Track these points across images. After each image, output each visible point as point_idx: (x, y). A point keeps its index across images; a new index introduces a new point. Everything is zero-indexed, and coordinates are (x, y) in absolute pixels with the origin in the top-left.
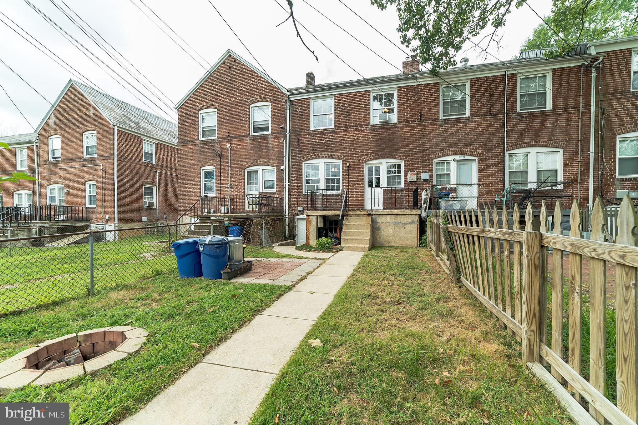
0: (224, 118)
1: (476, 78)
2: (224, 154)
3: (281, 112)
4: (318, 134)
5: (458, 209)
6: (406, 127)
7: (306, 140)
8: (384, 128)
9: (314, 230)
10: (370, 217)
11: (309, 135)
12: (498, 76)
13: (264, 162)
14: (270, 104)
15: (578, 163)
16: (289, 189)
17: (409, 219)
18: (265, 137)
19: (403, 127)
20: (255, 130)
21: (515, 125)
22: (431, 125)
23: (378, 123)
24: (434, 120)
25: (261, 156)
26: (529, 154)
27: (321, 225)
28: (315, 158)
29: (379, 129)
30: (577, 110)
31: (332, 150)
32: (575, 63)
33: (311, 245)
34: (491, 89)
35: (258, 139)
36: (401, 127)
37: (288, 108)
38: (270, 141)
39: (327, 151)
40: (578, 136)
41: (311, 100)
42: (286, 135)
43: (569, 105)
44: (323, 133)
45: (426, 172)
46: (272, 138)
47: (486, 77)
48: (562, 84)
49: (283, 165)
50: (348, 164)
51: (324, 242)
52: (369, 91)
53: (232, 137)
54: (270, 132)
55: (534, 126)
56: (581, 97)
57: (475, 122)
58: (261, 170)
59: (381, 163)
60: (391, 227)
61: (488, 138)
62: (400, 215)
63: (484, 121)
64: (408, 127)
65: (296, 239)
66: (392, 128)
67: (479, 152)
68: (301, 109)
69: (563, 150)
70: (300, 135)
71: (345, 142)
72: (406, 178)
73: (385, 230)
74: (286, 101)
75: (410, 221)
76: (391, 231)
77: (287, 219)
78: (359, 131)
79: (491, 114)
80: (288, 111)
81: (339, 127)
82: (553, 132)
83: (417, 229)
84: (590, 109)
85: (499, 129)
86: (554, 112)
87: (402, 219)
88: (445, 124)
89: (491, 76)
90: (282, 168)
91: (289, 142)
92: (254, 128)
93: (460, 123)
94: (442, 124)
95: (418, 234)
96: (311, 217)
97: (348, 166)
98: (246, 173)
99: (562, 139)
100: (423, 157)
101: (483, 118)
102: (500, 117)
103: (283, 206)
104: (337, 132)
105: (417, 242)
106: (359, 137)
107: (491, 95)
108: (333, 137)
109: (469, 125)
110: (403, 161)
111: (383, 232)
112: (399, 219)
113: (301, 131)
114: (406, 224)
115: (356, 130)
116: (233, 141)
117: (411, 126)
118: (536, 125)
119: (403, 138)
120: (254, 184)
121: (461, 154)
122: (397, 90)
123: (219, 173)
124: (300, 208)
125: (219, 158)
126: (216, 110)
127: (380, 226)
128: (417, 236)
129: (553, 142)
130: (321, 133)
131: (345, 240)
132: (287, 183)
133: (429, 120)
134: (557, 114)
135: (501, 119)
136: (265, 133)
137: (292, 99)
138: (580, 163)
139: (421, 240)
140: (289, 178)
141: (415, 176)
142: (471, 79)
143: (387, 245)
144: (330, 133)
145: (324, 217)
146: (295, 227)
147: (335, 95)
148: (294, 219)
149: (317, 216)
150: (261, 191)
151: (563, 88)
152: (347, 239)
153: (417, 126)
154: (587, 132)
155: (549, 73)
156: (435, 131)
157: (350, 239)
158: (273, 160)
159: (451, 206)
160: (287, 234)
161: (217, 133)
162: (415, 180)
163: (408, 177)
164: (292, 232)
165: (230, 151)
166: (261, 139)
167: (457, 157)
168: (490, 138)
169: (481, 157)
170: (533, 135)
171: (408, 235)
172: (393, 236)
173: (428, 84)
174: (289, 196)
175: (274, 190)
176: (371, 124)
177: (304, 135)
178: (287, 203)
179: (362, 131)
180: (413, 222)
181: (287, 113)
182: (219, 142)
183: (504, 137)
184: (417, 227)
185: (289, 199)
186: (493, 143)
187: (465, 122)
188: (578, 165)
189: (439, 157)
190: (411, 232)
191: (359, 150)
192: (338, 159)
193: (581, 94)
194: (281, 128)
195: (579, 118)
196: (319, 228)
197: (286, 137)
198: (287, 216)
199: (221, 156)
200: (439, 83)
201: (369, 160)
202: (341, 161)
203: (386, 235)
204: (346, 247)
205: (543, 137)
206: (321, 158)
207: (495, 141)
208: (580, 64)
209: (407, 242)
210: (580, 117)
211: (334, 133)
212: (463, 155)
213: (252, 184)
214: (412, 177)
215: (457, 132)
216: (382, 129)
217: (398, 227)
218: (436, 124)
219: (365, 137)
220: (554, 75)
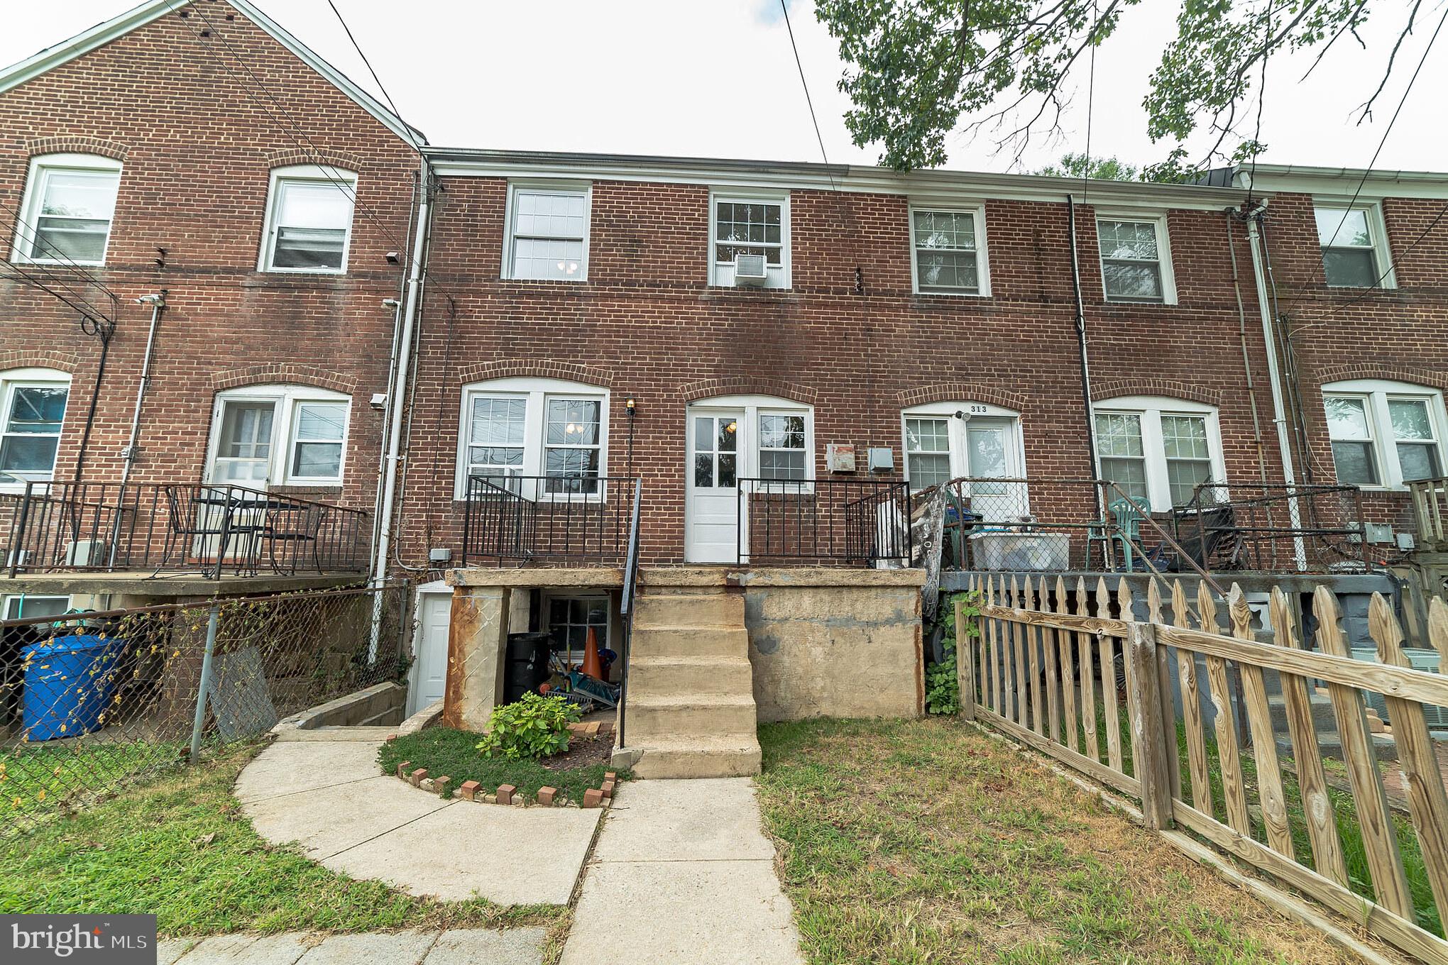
0: (151, 199)
1: (1001, 201)
2: (126, 326)
3: (395, 210)
4: (530, 296)
5: (1045, 566)
6: (819, 305)
7: (481, 310)
8: (753, 302)
9: (487, 651)
10: (739, 599)
11: (495, 295)
12: (1051, 204)
13: (305, 372)
14: (355, 177)
15: (1256, 448)
16: (398, 478)
17: (883, 606)
18: (324, 285)
19: (810, 304)
20: (282, 258)
21: (1104, 334)
22: (889, 307)
23: (732, 284)
24: (899, 295)
25: (295, 349)
26: (1142, 415)
27: (519, 624)
28: (510, 376)
29: (736, 302)
30: (1234, 314)
31: (575, 353)
32: (1214, 204)
33: (464, 728)
34: (1038, 233)
35: (289, 288)
36: (803, 304)
37: (424, 197)
38: (341, 300)
39: (559, 354)
40: (1246, 379)
41: (510, 188)
42: (407, 286)
43: (1213, 299)
44: (547, 295)
45: (881, 445)
46: (348, 291)
47: (1023, 202)
48: (1193, 248)
49: (383, 391)
50: (631, 403)
51: (535, 729)
52: (706, 187)
53: (178, 269)
54: (343, 270)
55: (1148, 341)
56: (1236, 284)
57: (1006, 313)
58: (288, 403)
59: (742, 410)
60: (819, 636)
61: (1043, 362)
62: (850, 587)
63: (1029, 313)
64: (826, 305)
65: (411, 676)
66: (778, 303)
67: (1023, 399)
68: (473, 209)
69: (1217, 410)
70: (461, 292)
71: (623, 331)
72: (820, 461)
73: (795, 650)
74: (417, 174)
75: (888, 611)
76: (818, 652)
77: (379, 596)
78: (671, 300)
79: (1044, 298)
80: (423, 208)
81: (603, 282)
82: (1190, 362)
83: (916, 643)
84: (1260, 314)
85: (1066, 339)
86: (1186, 312)
87: (859, 606)
88: (930, 309)
89: (1036, 203)
90: (377, 398)
91: (416, 310)
92: (278, 250)
93: (968, 311)
94: (921, 310)
95: (918, 665)
96: (475, 595)
97: (632, 411)
98: (220, 407)
99: (1212, 383)
100: (871, 401)
101: (1027, 306)
102: (1067, 307)
103: (366, 545)
104: (595, 296)
105: (920, 699)
106: (670, 319)
107: (1038, 249)
108: (583, 313)
109: (991, 321)
110: (812, 409)
111: (787, 660)
112: (848, 605)
113: (464, 279)
114: (875, 624)
115: (662, 298)
116: (175, 285)
117: (834, 306)
118: (1152, 341)
119: (812, 336)
120: (253, 452)
121: (977, 401)
122: (788, 199)
123: (89, 399)
124: (439, 554)
125: (98, 343)
126: (120, 165)
127: (777, 635)
128: (918, 673)
129: (1194, 388)
130: (540, 295)
131: (643, 712)
132: (393, 456)
133: (885, 293)
134: (1192, 319)
135: (1068, 314)
136: (323, 270)
137: (440, 172)
138: (1259, 446)
139: (930, 686)
140: (402, 437)
141: (852, 455)
142: (988, 200)
143: (803, 714)
144: (570, 296)
145: (535, 594)
146: (412, 629)
147: (596, 181)
148: (410, 594)
149: (507, 590)
150: (278, 481)
151: (1197, 257)
152: (653, 710)
153: (850, 306)
154: (1263, 369)
155: (1158, 218)
156: (904, 326)
157: (666, 709)
158: (342, 369)
159: (1022, 555)
160: (372, 658)
161: (107, 245)
162: (852, 467)
163: (827, 457)
164: (394, 648)
165: (159, 319)
166: (302, 288)
167: (966, 408)
168: (1048, 362)
169: (1029, 411)
170: (1149, 365)
171: (883, 670)
172: (829, 673)
173: (876, 195)
174: (394, 504)
175: (337, 481)
176: (710, 284)
177: (477, 294)
178: (385, 531)
179: (679, 300)
180: (899, 617)
181: (416, 214)
182: (111, 282)
183: (1083, 363)
184: (916, 637)
185: (393, 517)
186: (1057, 377)
187: (982, 311)
188: (1257, 453)
189: (918, 405)
190: (894, 656)
191: (669, 359)
192: (595, 383)
193: (1236, 278)
194: (391, 260)
195: (1240, 335)
196: (511, 638)
197: (406, 292)
198: (380, 585)
199: (108, 336)
200: (905, 197)
201: (702, 397)
202: (607, 392)
203: (800, 670)
204: (652, 756)
205: (1170, 371)
206: (534, 375)
207: (1060, 372)
208: (1222, 208)
209: (883, 699)
210: (1243, 332)
211: (588, 297)
212: (982, 402)
213: (242, 452)
214: (840, 458)
215: (962, 336)
216: (745, 302)
217: (843, 635)
218: (905, 308)
219: (690, 321)
220: (1171, 225)
